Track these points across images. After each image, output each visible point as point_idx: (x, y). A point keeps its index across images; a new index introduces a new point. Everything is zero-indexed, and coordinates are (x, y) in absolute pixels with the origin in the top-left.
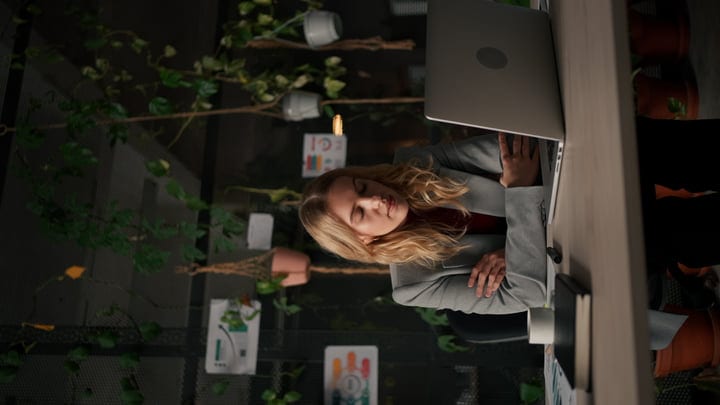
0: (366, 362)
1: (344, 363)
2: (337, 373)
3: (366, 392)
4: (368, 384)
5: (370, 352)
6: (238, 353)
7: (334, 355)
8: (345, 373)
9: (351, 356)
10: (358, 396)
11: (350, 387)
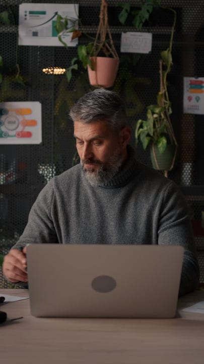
0: (29, 135)
1: (28, 117)
2: (20, 112)
3: (7, 135)
4: (12, 136)
5: (36, 138)
6: (34, 30)
7: (34, 109)
8: (20, 118)
9: (33, 123)
10: (3, 129)
11: (10, 123)
